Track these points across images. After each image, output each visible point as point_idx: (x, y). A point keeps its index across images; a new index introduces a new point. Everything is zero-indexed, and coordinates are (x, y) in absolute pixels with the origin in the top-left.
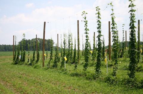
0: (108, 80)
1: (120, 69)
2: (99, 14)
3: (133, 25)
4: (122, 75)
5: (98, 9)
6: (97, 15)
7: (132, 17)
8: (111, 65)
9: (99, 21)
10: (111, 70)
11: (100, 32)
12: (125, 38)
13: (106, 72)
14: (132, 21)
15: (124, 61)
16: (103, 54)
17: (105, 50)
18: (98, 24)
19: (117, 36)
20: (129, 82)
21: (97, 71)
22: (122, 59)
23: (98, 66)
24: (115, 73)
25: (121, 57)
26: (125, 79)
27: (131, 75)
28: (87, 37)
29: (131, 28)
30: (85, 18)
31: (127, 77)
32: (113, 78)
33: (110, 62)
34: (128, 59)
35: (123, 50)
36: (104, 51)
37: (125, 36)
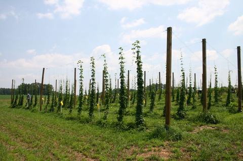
0: (99, 123)
1: (111, 113)
2: (93, 63)
3: (123, 74)
4: (112, 119)
5: (92, 59)
6: (92, 64)
7: (122, 68)
8: (104, 110)
9: (93, 70)
10: (103, 114)
11: (93, 80)
12: (117, 86)
13: (98, 116)
14: (122, 72)
15: (116, 106)
16: (98, 99)
17: (100, 95)
18: (92, 73)
19: (111, 84)
20: (117, 125)
21: (90, 115)
22: (114, 104)
23: (91, 110)
24: (106, 117)
25: (113, 102)
26: (114, 122)
27: (120, 119)
28: (81, 83)
29: (121, 77)
30: (81, 67)
31: (116, 120)
32: (104, 121)
33: (103, 107)
34: (119, 104)
35: (115, 97)
36: (98, 97)
37: (117, 84)
